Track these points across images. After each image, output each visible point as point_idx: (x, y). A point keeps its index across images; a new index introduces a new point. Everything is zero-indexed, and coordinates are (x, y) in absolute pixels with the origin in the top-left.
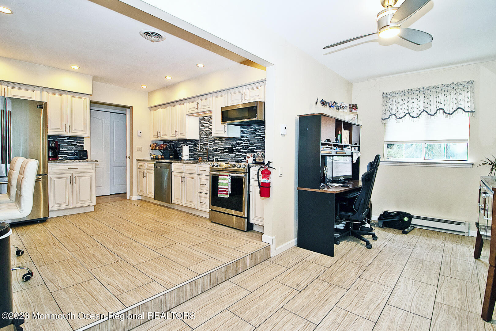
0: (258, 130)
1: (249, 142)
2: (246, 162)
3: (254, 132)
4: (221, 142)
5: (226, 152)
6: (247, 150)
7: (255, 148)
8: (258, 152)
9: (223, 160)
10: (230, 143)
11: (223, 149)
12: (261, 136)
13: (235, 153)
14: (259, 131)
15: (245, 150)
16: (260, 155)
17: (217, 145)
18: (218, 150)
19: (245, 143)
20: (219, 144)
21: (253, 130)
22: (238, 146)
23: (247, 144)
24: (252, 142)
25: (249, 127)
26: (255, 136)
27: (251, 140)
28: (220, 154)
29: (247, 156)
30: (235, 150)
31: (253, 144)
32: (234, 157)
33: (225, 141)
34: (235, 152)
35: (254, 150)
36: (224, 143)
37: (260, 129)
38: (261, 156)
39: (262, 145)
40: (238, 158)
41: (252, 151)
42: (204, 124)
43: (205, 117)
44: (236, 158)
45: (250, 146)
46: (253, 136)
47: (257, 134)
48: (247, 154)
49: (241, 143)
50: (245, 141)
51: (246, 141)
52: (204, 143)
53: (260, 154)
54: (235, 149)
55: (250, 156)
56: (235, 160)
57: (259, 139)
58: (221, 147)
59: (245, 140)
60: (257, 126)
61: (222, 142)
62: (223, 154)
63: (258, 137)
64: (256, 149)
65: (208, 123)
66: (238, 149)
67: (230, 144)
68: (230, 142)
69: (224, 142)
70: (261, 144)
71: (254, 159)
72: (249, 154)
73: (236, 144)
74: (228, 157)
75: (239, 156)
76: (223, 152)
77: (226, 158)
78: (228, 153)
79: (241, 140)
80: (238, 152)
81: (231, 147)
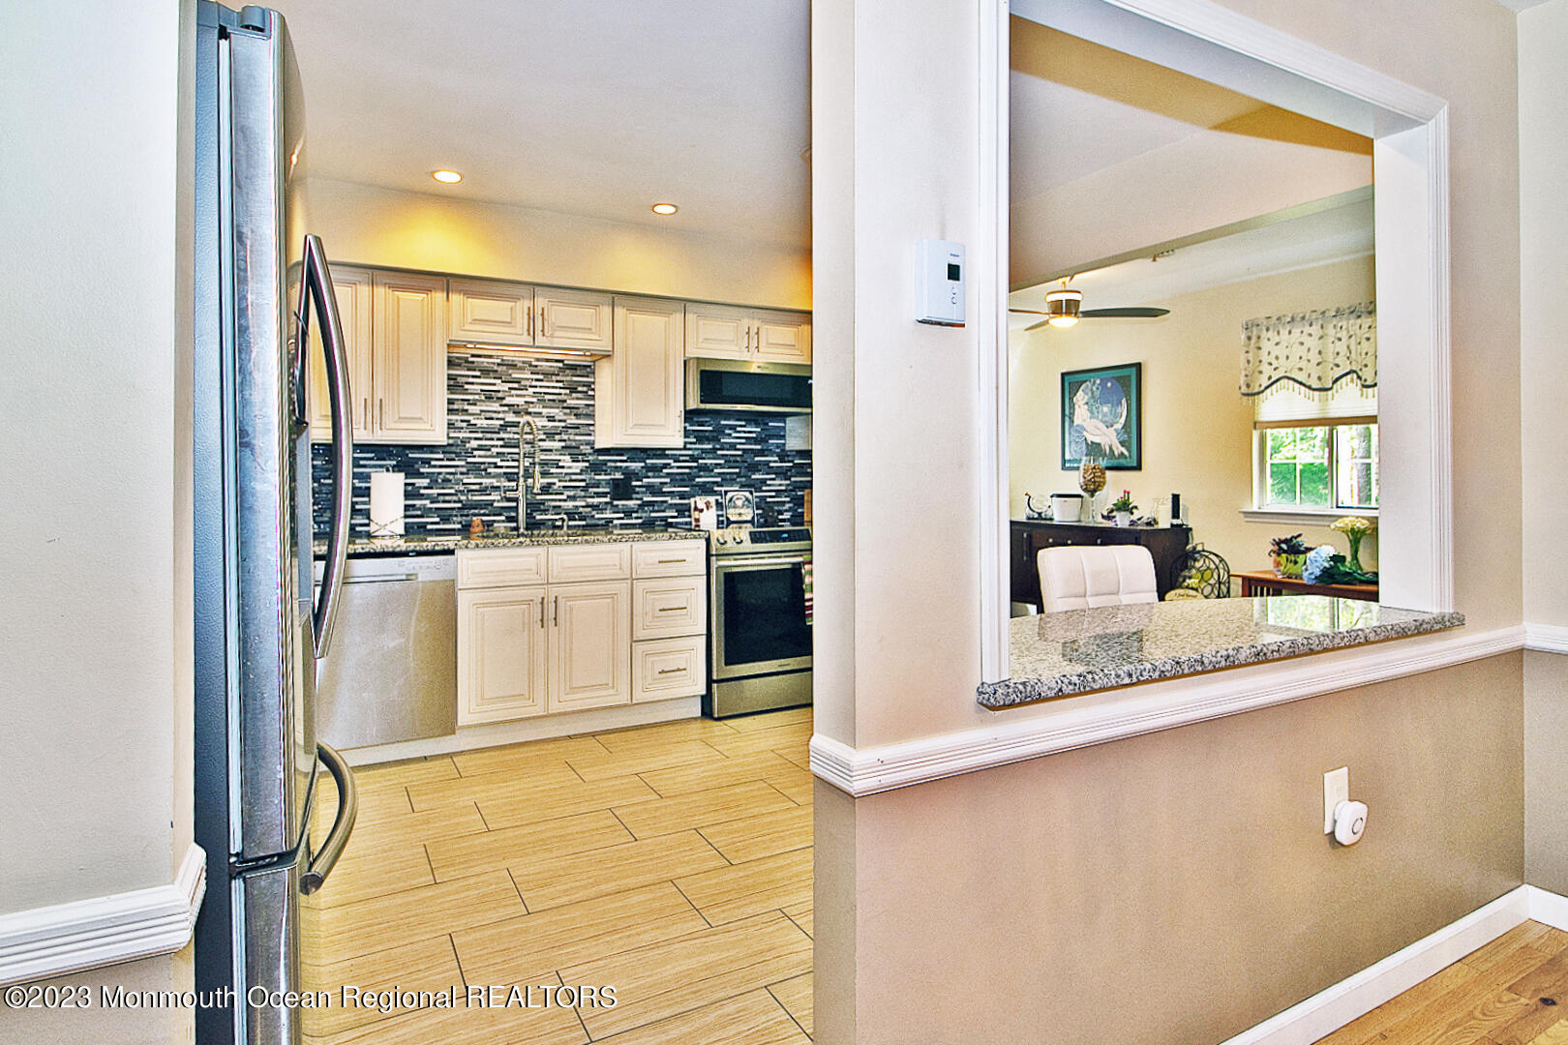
0: (727, 431)
1: (695, 464)
2: (694, 523)
3: (715, 434)
4: (573, 461)
5: (598, 495)
6: (687, 489)
7: (716, 482)
8: (730, 495)
9: (584, 523)
10: (619, 464)
11: (583, 484)
12: (739, 450)
13: (637, 499)
14: (730, 435)
15: (679, 487)
16: (739, 503)
17: (552, 471)
18: (556, 487)
19: (678, 467)
20: (563, 467)
21: (710, 428)
22: (650, 474)
23: (687, 471)
24: (706, 464)
25: (695, 419)
26: (718, 446)
27: (704, 459)
28: (570, 504)
29: (693, 506)
30: (637, 489)
31: (712, 471)
32: (637, 512)
33: (591, 458)
34: (638, 496)
35: (715, 489)
36: (587, 464)
37: (733, 428)
38: (743, 505)
39: (740, 472)
40: (653, 515)
41: (706, 490)
42: (472, 383)
43: (473, 356)
44: (644, 515)
45: (700, 477)
46: (710, 446)
47: (722, 440)
48: (692, 500)
49: (666, 466)
50: (680, 462)
51: (684, 461)
52: (469, 460)
53: (737, 499)
54: (640, 486)
55: (701, 505)
56: (640, 521)
57: (731, 455)
58: (574, 477)
59: (682, 458)
60: (725, 419)
61: (579, 461)
62: (584, 504)
63: (728, 450)
64: (722, 486)
65: (494, 384)
66: (654, 486)
67: (617, 467)
68: (616, 461)
69: (588, 461)
70: (737, 470)
71: (720, 513)
72: (697, 498)
73: (642, 467)
74: (608, 511)
75: (656, 508)
76: (585, 497)
77: (597, 516)
78: (607, 500)
79: (667, 457)
80: (654, 494)
81: (622, 477)
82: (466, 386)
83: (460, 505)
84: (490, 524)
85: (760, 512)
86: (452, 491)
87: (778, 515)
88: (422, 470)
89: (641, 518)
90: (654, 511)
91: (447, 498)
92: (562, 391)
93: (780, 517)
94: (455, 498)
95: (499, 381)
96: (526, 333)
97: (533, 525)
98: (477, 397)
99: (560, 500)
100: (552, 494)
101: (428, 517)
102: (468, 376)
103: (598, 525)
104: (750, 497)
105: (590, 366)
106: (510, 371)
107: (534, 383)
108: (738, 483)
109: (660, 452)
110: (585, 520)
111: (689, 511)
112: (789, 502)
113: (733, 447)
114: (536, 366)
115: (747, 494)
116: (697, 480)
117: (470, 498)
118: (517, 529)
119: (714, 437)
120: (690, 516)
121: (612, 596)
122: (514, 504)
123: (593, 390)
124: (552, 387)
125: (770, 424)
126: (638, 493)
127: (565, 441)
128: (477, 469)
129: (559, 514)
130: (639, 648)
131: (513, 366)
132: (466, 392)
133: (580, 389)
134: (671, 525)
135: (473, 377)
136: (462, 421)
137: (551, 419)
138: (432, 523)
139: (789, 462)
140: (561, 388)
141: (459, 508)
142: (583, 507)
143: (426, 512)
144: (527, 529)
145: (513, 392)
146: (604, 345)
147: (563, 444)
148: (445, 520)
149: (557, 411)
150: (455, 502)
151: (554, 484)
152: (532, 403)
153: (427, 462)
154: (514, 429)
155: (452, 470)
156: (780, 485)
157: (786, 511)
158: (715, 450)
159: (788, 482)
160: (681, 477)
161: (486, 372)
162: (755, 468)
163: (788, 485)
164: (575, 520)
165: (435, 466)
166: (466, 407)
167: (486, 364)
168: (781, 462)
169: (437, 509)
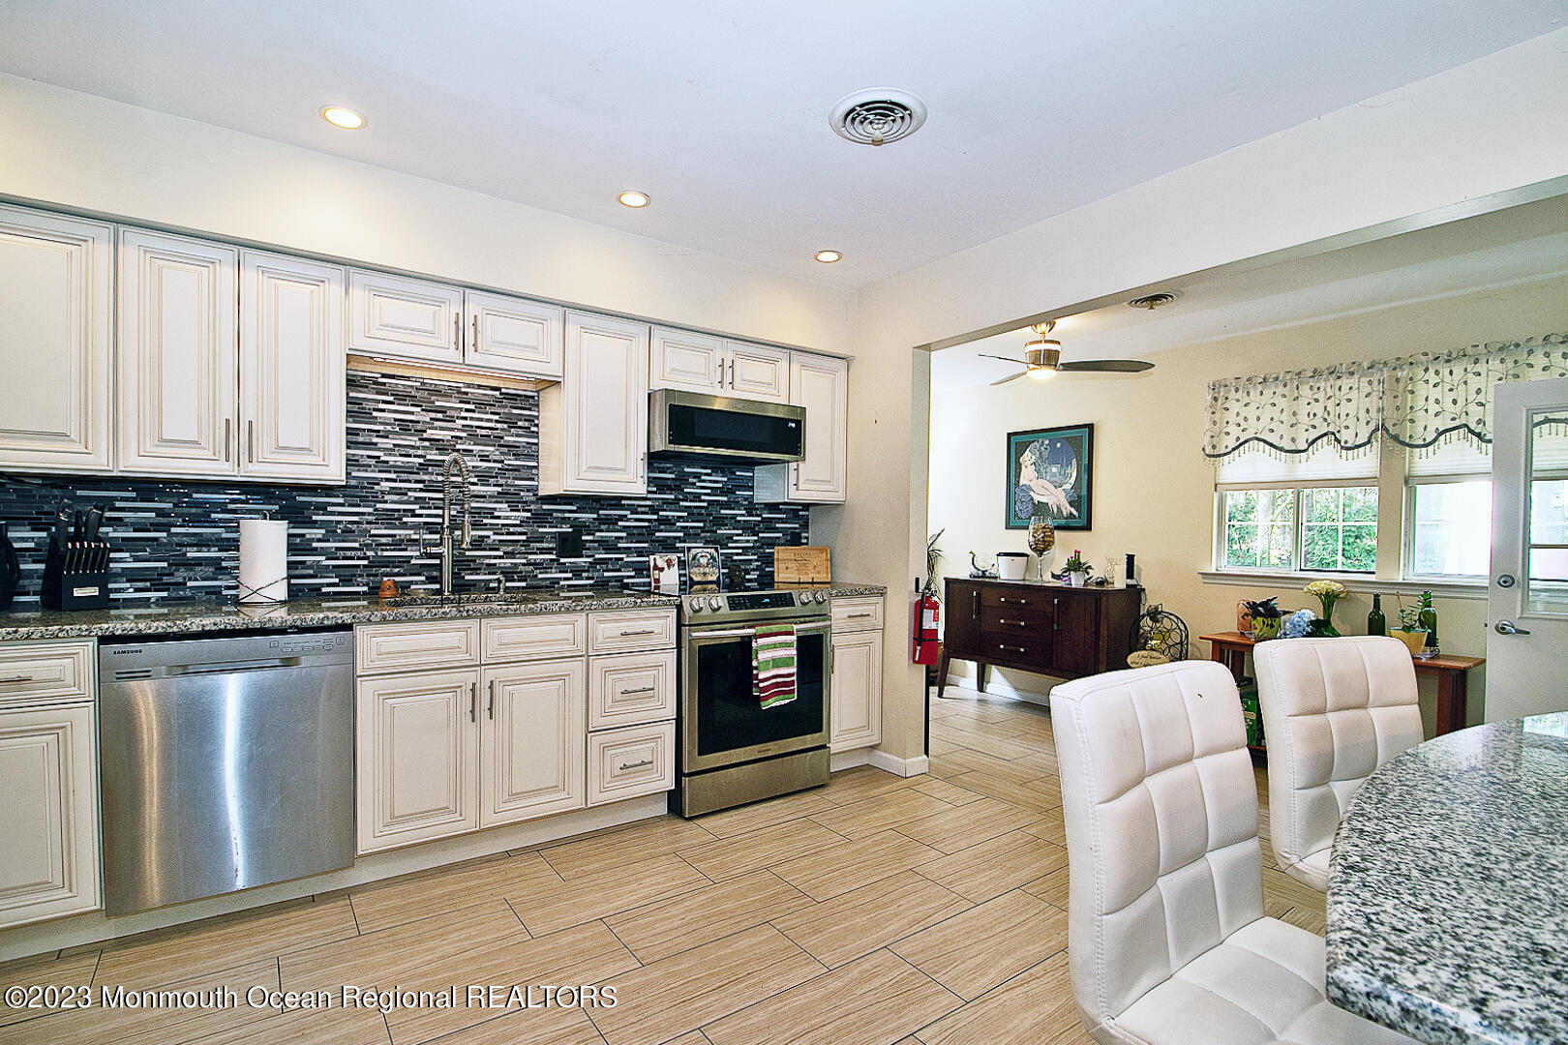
0: (691, 480)
1: (656, 517)
2: (653, 584)
3: (678, 483)
4: (511, 510)
5: (543, 551)
6: (646, 545)
7: (679, 538)
8: (694, 551)
9: (524, 584)
10: (567, 515)
11: (524, 538)
12: (704, 501)
13: (587, 556)
14: (694, 484)
15: (637, 542)
16: (704, 561)
17: (485, 521)
18: (490, 541)
19: (637, 520)
20: (499, 517)
21: (673, 476)
22: (603, 527)
23: (646, 524)
24: (667, 516)
25: (655, 465)
26: (681, 497)
27: (665, 510)
28: (508, 562)
29: (652, 564)
30: (588, 545)
31: (675, 524)
32: (588, 571)
33: (533, 507)
34: (589, 553)
35: (677, 545)
36: (529, 515)
37: (697, 476)
38: (708, 564)
39: (704, 527)
40: (606, 574)
41: (668, 546)
42: (383, 411)
43: (384, 376)
44: (596, 574)
45: (661, 531)
46: (673, 497)
47: (685, 490)
48: (652, 557)
49: (622, 518)
50: (638, 513)
51: (643, 513)
52: (378, 506)
53: (702, 556)
54: (591, 541)
55: (661, 563)
56: (591, 582)
57: (695, 507)
58: (512, 529)
59: (639, 509)
60: (688, 467)
61: (519, 510)
62: (524, 561)
63: (691, 501)
64: (685, 542)
65: (412, 413)
66: (608, 541)
67: (564, 518)
68: (564, 511)
70: (701, 525)
71: (681, 572)
72: (657, 557)
73: (594, 519)
74: (554, 570)
75: (610, 567)
76: (524, 553)
77: (540, 576)
78: (554, 557)
79: (622, 507)
80: (608, 550)
81: (571, 530)
82: (375, 414)
83: (366, 562)
84: (406, 586)
85: (726, 571)
86: (357, 545)
87: (746, 574)
88: (314, 518)
89: (592, 578)
90: (607, 571)
91: (349, 553)
92: (499, 426)
93: (747, 577)
94: (359, 553)
95: (419, 409)
96: (453, 346)
97: (461, 587)
98: (389, 428)
99: (495, 557)
100: (485, 549)
101: (322, 577)
102: (378, 401)
103: (541, 587)
104: (716, 555)
105: (533, 397)
106: (433, 398)
107: (463, 414)
108: (701, 538)
109: (616, 501)
110: (525, 580)
111: (649, 570)
112: (756, 560)
113: (697, 497)
114: (467, 393)
115: (713, 551)
116: (657, 534)
117: (379, 553)
118: (440, 592)
119: (677, 486)
120: (649, 576)
121: (561, 678)
122: (438, 561)
123: (537, 425)
124: (486, 420)
125: (738, 473)
126: (589, 549)
127: (501, 485)
128: (389, 518)
129: (494, 574)
130: (596, 740)
131: (437, 392)
132: (374, 420)
133: (520, 424)
134: (626, 586)
135: (384, 402)
136: (369, 457)
137: (484, 458)
138: (329, 585)
139: (757, 515)
140: (497, 421)
141: (364, 566)
142: (524, 565)
143: (320, 571)
144: (453, 592)
145: (437, 424)
146: (551, 370)
147: (499, 489)
148: (346, 580)
149: (492, 449)
150: (359, 558)
151: (488, 537)
152: (461, 438)
153: (322, 508)
154: (438, 470)
155: (356, 519)
156: (748, 541)
157: (753, 570)
158: (677, 501)
159: (756, 538)
160: (639, 531)
161: (401, 397)
162: (721, 521)
163: (755, 541)
164: (514, 581)
165: (332, 513)
166: (375, 440)
167: (402, 388)
168: (748, 516)
169: (334, 566)
